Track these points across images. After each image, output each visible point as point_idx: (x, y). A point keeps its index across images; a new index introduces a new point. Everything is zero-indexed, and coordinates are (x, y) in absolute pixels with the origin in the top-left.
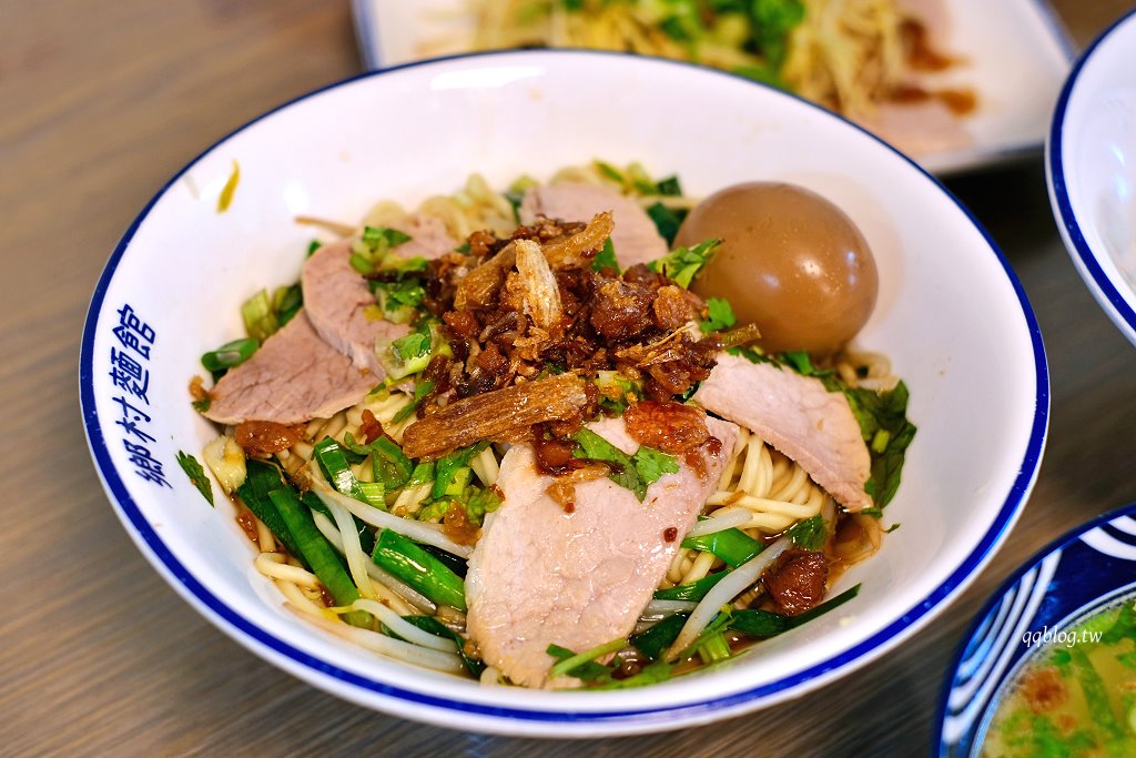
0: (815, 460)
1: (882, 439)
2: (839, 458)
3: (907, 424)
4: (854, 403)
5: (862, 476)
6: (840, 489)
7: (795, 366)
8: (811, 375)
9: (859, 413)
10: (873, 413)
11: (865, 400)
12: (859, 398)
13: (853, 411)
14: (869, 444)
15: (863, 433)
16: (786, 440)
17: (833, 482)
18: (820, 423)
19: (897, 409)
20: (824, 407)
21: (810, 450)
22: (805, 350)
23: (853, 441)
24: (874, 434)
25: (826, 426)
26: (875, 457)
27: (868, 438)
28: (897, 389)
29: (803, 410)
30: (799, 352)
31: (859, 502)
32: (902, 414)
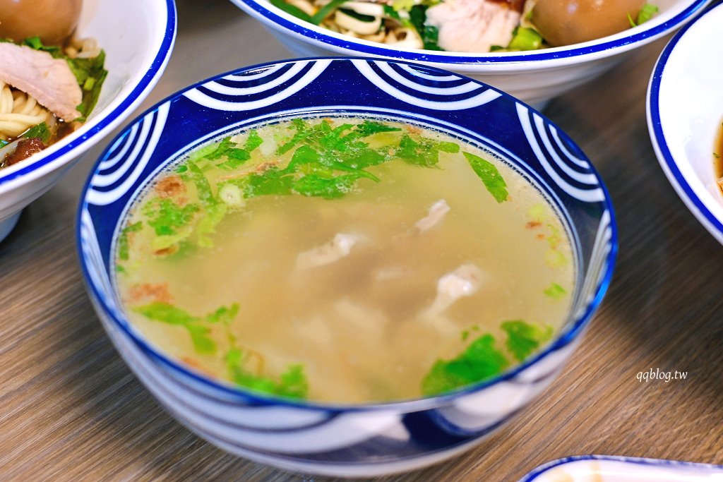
0: (39, 91)
1: (89, 83)
2: (58, 92)
3: (103, 71)
4: (72, 65)
5: (75, 102)
6: (57, 107)
7: (31, 46)
8: (41, 49)
9: (75, 70)
10: (86, 70)
11: (81, 64)
12: (76, 63)
13: (71, 69)
14: (82, 86)
15: (78, 80)
16: (18, 79)
17: (52, 103)
18: (46, 75)
19: (99, 66)
20: (50, 66)
21: (35, 85)
22: (37, 36)
23: (70, 85)
24: (84, 81)
25: (50, 75)
26: (85, 93)
27: (81, 83)
28: (100, 56)
29: (34, 67)
30: (34, 38)
31: (71, 114)
32: (101, 67)
